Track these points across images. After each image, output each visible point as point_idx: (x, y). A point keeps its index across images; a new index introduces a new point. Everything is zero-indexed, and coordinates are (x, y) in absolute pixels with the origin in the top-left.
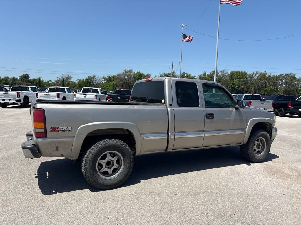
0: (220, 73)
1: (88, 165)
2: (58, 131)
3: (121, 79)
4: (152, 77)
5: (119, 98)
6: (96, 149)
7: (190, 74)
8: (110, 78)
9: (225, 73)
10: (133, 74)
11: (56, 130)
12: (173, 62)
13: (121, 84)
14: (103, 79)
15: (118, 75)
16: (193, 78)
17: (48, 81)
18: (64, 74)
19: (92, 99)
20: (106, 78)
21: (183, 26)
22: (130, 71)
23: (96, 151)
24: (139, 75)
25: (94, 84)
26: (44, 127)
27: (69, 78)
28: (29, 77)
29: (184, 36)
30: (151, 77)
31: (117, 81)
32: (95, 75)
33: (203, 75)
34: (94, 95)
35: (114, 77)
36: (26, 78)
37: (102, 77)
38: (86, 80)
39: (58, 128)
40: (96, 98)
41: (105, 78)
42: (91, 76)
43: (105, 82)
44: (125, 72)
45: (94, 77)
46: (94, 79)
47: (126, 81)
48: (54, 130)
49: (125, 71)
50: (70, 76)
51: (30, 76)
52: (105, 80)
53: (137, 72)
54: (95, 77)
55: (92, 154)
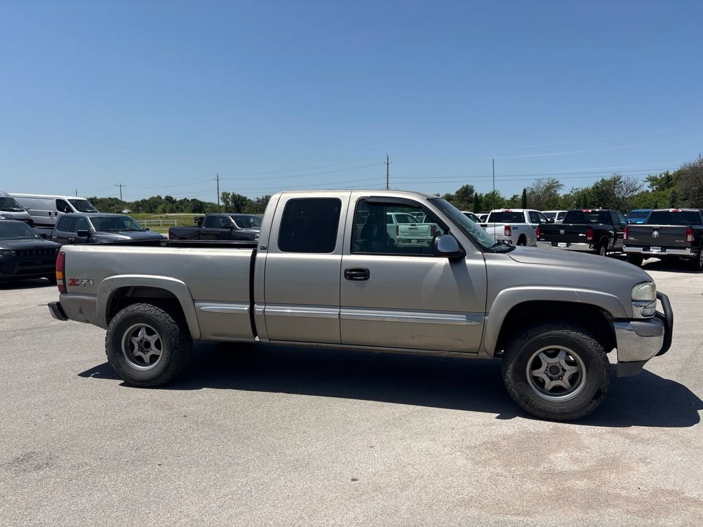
2: (78, 285)
5: (562, 232)
8: (668, 178)
11: (76, 283)
14: (649, 184)
17: (512, 196)
18: (542, 179)
20: (656, 180)
25: (615, 198)
27: (552, 187)
28: (472, 191)
34: (504, 227)
36: (468, 195)
37: (644, 177)
38: (596, 187)
39: (78, 280)
40: (508, 234)
41: (653, 180)
42: (608, 177)
43: (653, 191)
45: (615, 181)
46: (615, 184)
50: (558, 182)
51: (474, 188)
52: (652, 185)
54: (619, 179)
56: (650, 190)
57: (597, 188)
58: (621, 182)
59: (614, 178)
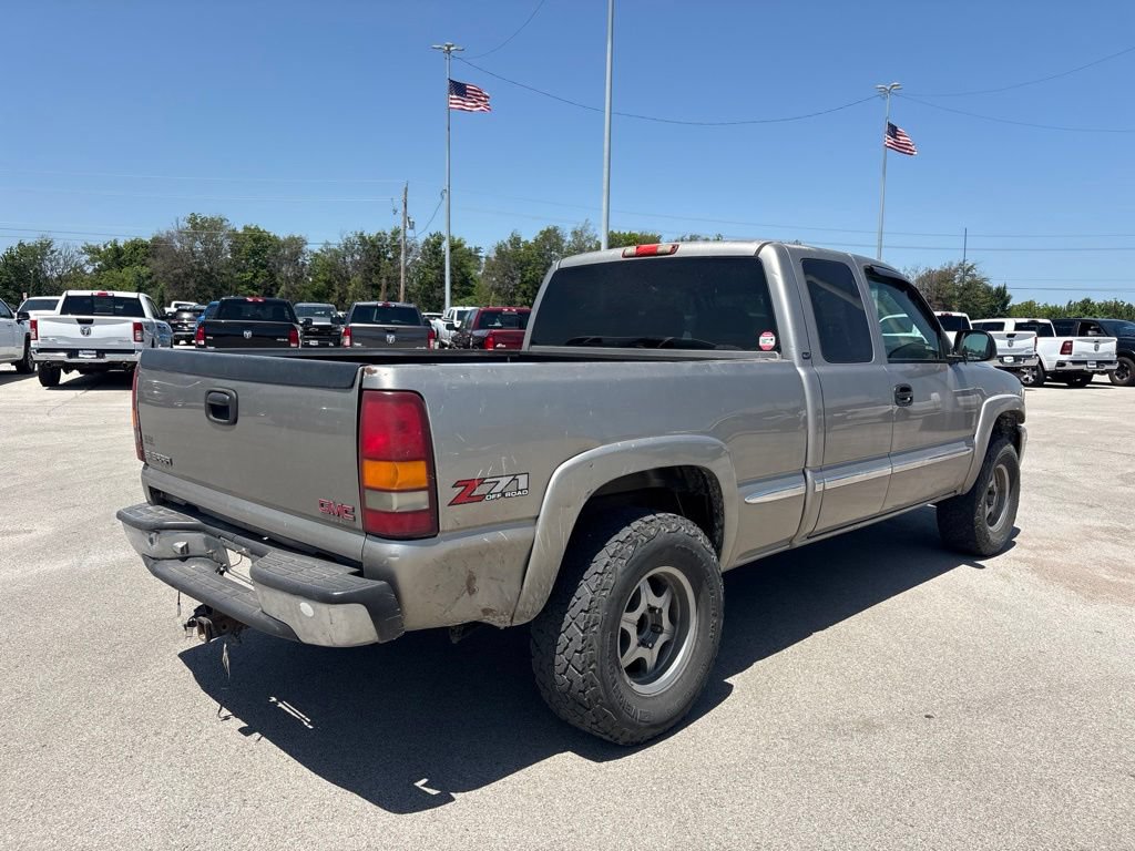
0: (569, 238)
1: (595, 645)
2: (481, 498)
3: (178, 258)
4: (309, 247)
5: (248, 334)
6: (620, 568)
7: (460, 240)
8: (118, 251)
9: (589, 239)
10: (228, 236)
11: (475, 493)
12: (406, 189)
13: (176, 275)
14: (87, 257)
15: (156, 240)
16: (471, 255)
19: (121, 340)
20: (99, 252)
21: (449, 51)
22: (215, 225)
23: (623, 574)
24: (254, 240)
25: (46, 278)
26: (429, 482)
29: (459, 89)
30: (305, 248)
31: (157, 264)
32: (50, 238)
33: (509, 246)
34: (131, 326)
35: (136, 246)
37: (80, 245)
38: (9, 258)
39: (481, 481)
40: (139, 338)
41: (93, 251)
42: (30, 241)
43: (95, 270)
44: (194, 226)
45: (45, 247)
46: (44, 254)
47: (200, 264)
48: (468, 491)
49: (193, 220)
52: (93, 261)
53: (246, 228)
54: (49, 245)
55: (608, 592)
56: (89, 269)
57: (13, 258)
58: (52, 252)
59: (41, 244)
